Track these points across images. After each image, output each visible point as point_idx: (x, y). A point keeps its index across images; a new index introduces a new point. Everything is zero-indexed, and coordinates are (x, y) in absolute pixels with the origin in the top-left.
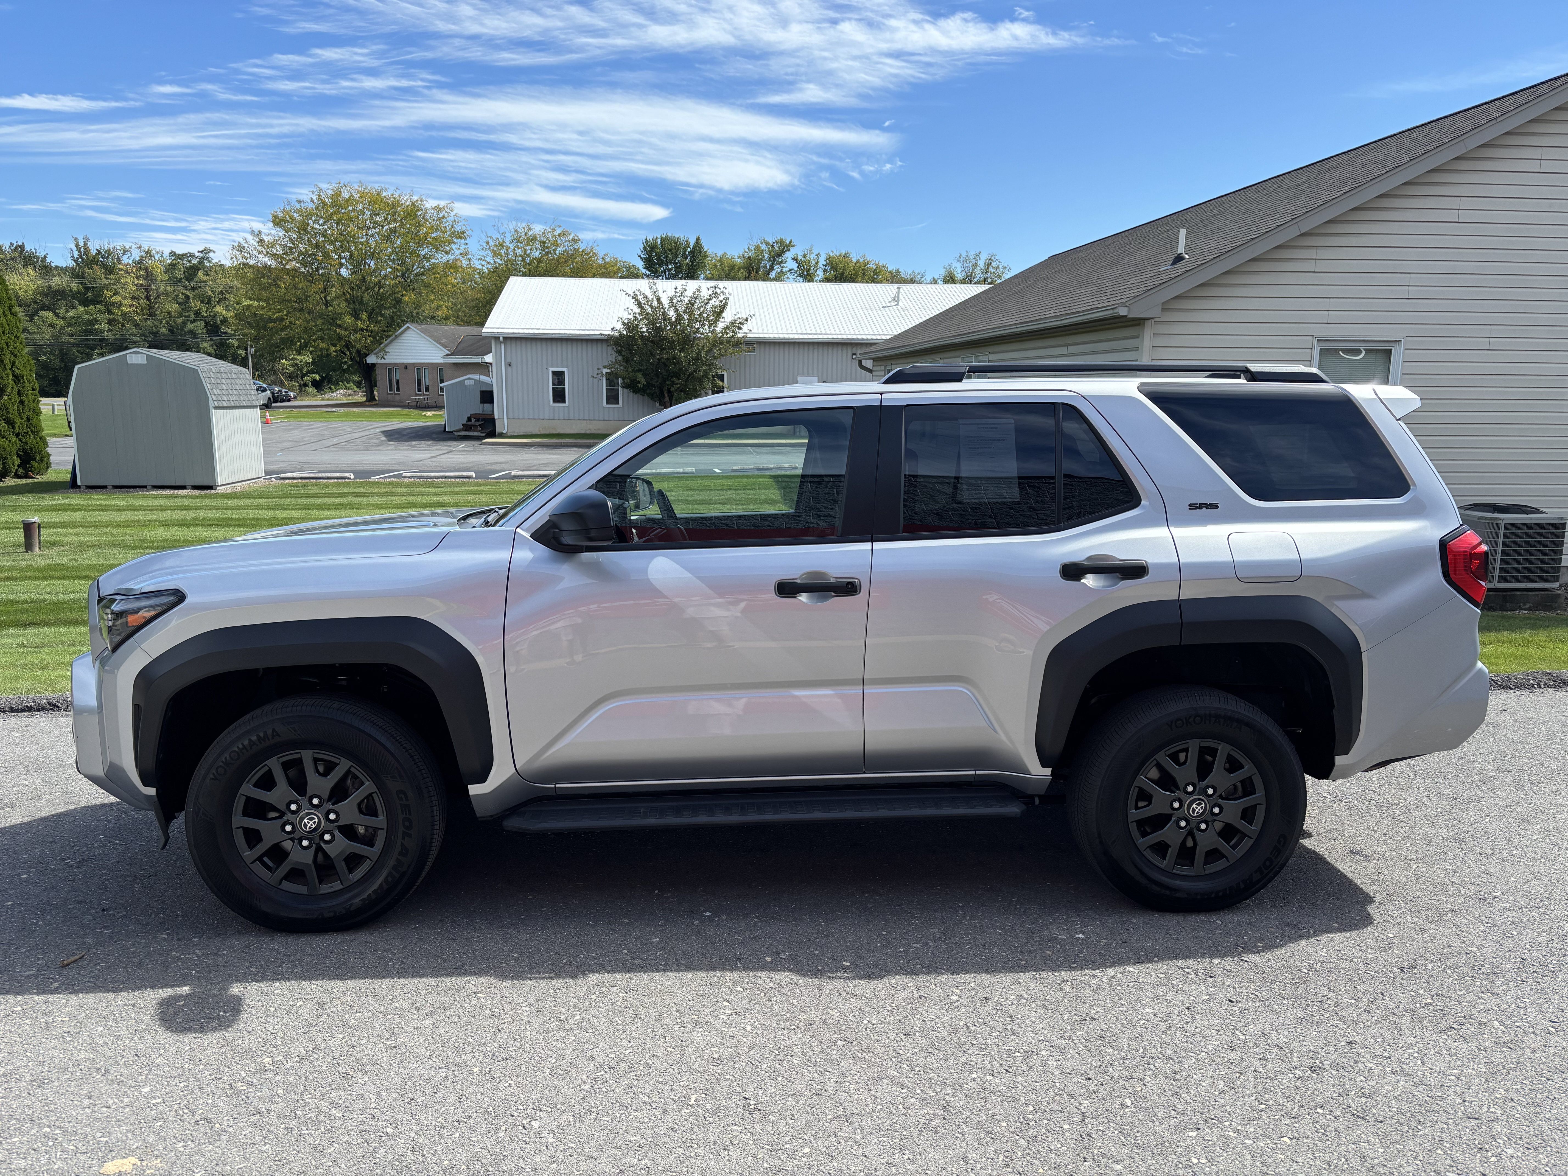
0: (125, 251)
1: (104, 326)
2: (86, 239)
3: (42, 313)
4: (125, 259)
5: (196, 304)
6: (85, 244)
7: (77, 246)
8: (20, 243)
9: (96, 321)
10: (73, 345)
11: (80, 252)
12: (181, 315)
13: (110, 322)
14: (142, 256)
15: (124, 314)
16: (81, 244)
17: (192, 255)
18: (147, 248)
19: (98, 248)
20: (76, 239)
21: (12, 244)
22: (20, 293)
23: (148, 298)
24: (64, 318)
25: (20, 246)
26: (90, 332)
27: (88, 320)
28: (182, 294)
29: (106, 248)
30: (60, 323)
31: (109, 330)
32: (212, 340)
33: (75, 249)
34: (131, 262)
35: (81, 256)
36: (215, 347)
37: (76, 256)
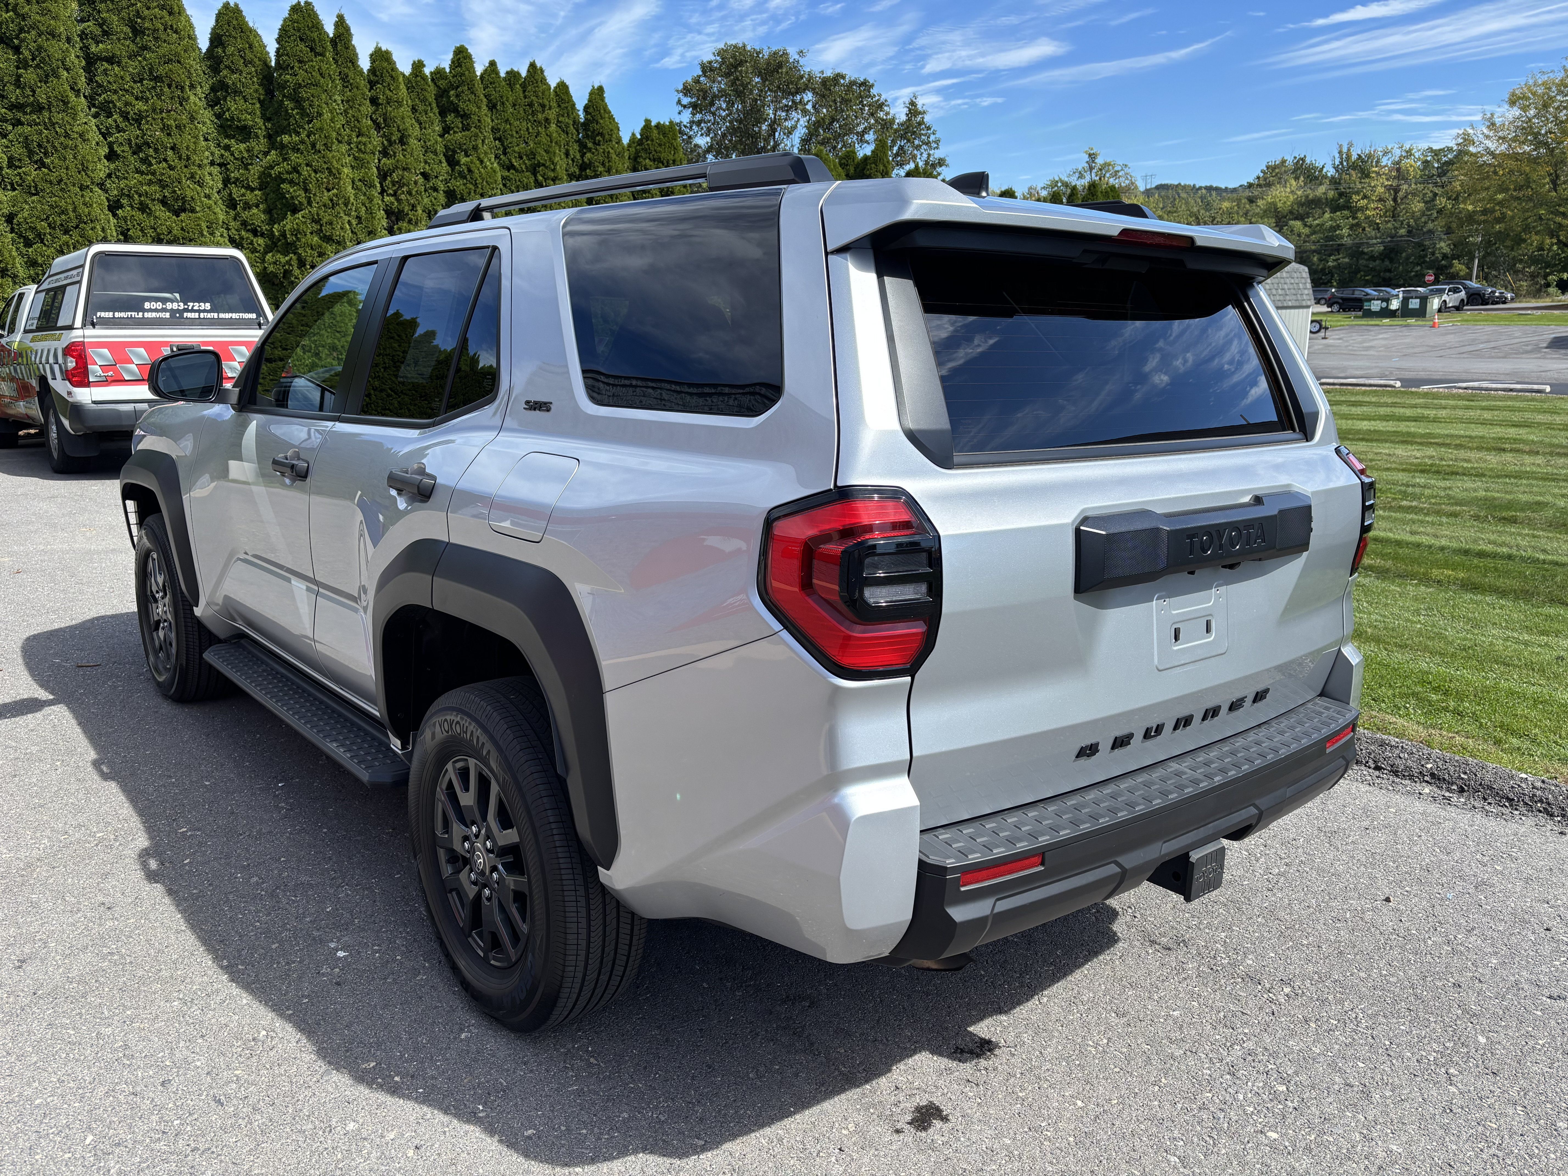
0: (1385, 153)
1: (1345, 231)
2: (1351, 145)
3: (1292, 223)
4: (1384, 161)
5: (1441, 202)
6: (1349, 150)
7: (1340, 152)
8: (1302, 156)
9: (1338, 227)
10: (1314, 251)
11: (1342, 158)
12: (1423, 214)
13: (1352, 227)
14: (1402, 156)
15: (1367, 217)
16: (1345, 150)
17: (1450, 150)
18: (1408, 147)
19: (1359, 153)
20: (1341, 146)
21: (1295, 158)
22: (1279, 205)
23: (1395, 200)
24: (1310, 227)
25: (1302, 159)
26: (1331, 239)
27: (1331, 227)
28: (1431, 191)
29: (1367, 152)
30: (1307, 231)
31: (1349, 235)
32: (1449, 239)
33: (1337, 155)
34: (1389, 163)
35: (1341, 163)
36: (1452, 247)
37: (1337, 163)
